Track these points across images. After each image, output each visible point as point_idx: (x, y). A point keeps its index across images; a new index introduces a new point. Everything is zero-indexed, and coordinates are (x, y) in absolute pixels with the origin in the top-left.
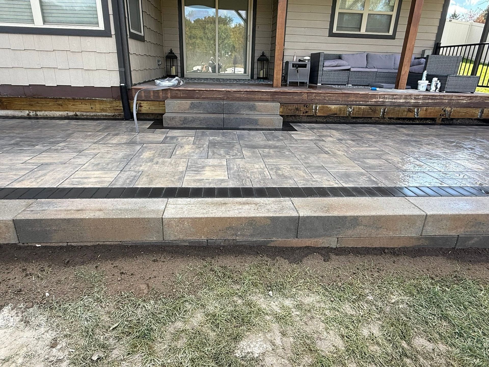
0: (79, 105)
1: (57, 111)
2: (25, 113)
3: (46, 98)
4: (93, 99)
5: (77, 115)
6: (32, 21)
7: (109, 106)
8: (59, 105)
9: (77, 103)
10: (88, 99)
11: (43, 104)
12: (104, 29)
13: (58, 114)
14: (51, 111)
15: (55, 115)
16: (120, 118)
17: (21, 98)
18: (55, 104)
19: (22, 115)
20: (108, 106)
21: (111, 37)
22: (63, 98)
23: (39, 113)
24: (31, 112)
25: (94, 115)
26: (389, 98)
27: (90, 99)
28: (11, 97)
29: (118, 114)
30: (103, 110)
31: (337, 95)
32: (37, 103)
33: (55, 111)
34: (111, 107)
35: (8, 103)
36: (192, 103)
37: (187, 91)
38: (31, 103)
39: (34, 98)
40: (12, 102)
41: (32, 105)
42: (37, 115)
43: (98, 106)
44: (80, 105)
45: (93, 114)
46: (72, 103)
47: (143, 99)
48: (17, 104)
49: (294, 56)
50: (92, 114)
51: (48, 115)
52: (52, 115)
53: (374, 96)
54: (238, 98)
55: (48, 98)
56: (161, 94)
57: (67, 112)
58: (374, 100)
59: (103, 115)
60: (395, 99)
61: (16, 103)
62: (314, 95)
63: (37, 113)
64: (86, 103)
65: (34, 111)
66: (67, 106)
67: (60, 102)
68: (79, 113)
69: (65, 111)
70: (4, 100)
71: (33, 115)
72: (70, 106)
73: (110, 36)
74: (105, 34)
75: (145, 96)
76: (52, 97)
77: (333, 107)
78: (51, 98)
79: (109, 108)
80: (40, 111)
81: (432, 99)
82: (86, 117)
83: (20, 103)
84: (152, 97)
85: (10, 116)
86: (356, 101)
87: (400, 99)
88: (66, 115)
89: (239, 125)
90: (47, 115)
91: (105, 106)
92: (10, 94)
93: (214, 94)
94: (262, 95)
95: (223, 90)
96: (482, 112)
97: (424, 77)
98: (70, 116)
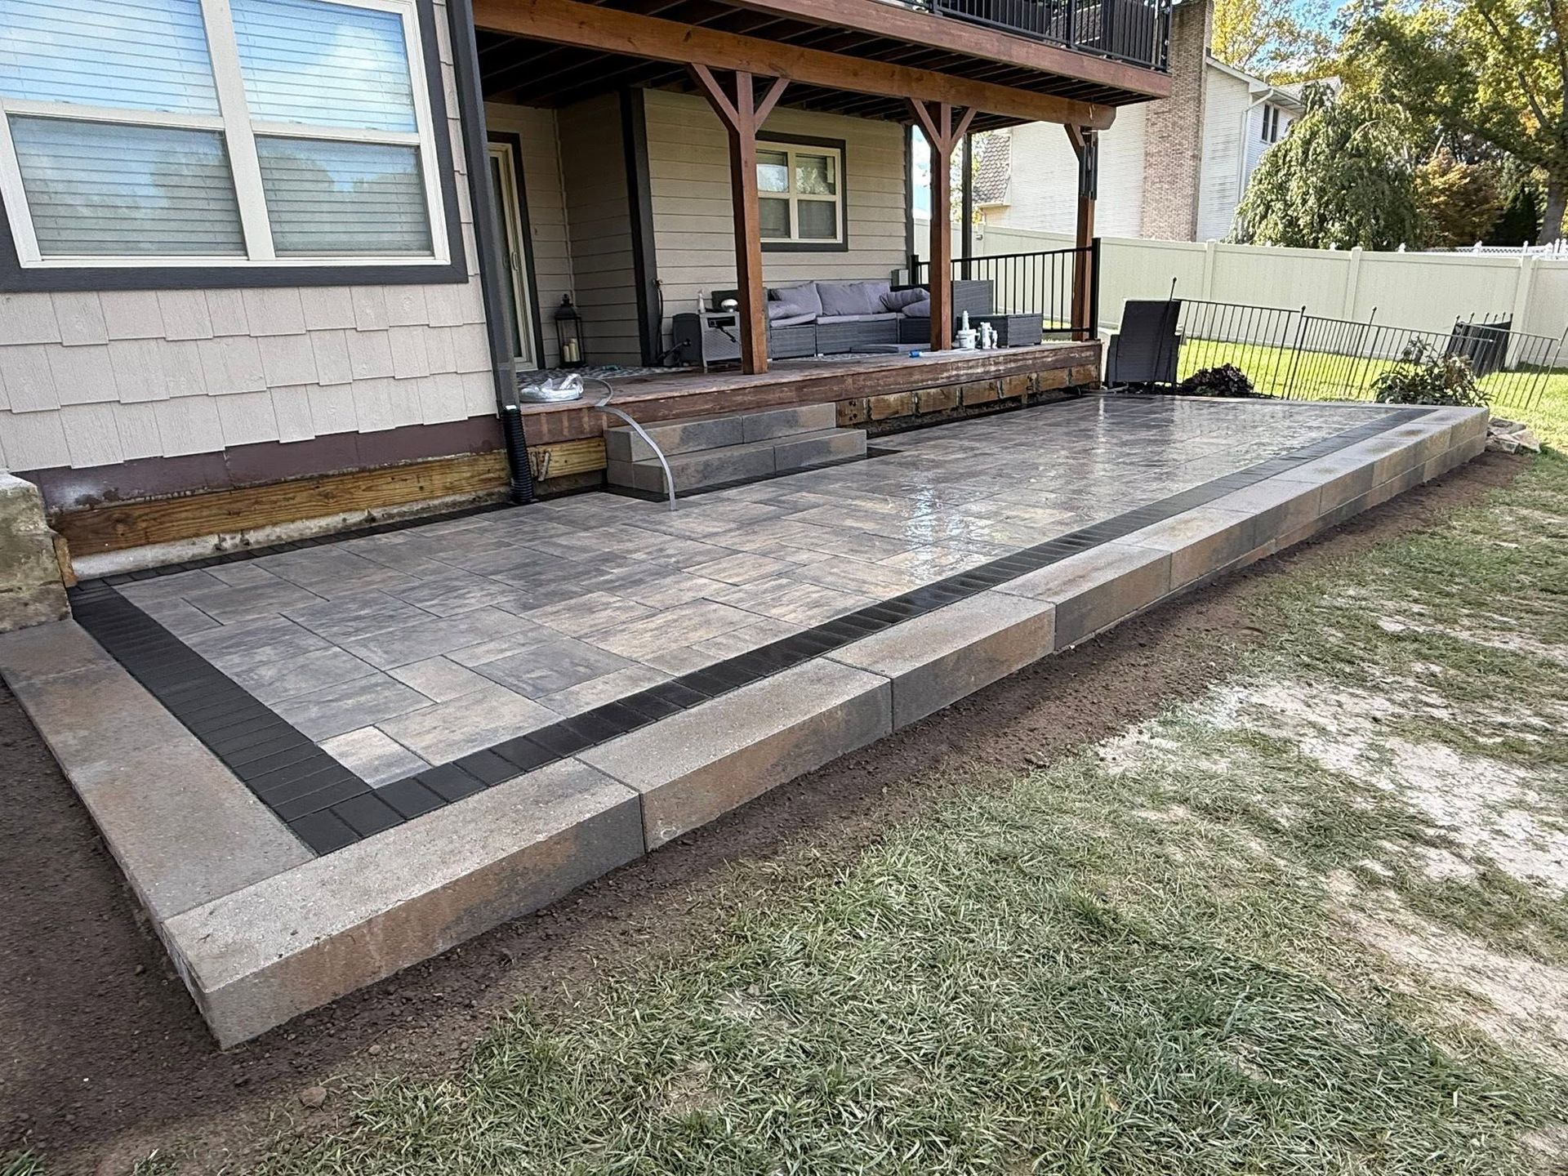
0: (384, 487)
1: (314, 517)
2: (206, 545)
3: (277, 483)
4: (420, 460)
5: (373, 520)
6: (242, 247)
7: (469, 474)
8: (326, 496)
9: (382, 481)
10: (405, 465)
11: (275, 502)
12: (448, 262)
13: (314, 526)
14: (293, 521)
15: (308, 533)
16: (489, 503)
17: (192, 496)
18: (312, 495)
19: (193, 556)
20: (465, 475)
21: (467, 282)
22: (331, 473)
23: (252, 537)
24: (228, 537)
25: (422, 509)
26: (964, 368)
27: (411, 465)
28: (156, 500)
29: (485, 492)
30: (450, 489)
31: (894, 373)
32: (257, 503)
33: (307, 518)
34: (472, 477)
35: (155, 519)
36: (685, 428)
37: (642, 404)
38: (234, 506)
39: (240, 488)
40: (169, 514)
41: (238, 514)
42: (248, 544)
43: (438, 480)
44: (389, 487)
45: (420, 506)
46: (363, 485)
47: (546, 439)
48: (187, 519)
49: (698, 300)
50: (416, 507)
51: (284, 537)
52: (296, 536)
53: (944, 367)
54: (741, 404)
55: (286, 482)
56: (586, 419)
57: (342, 516)
58: (945, 375)
59: (447, 505)
60: (971, 368)
61: (184, 515)
62: (862, 377)
63: (247, 537)
64: (404, 477)
65: (236, 532)
66: (348, 496)
67: (329, 488)
68: (379, 510)
69: (337, 513)
70: (137, 513)
71: (236, 546)
72: (359, 494)
73: (464, 279)
74: (453, 274)
75: (549, 431)
76: (299, 477)
77: (892, 398)
78: (293, 481)
79: (467, 478)
80: (256, 528)
81: (1015, 361)
82: (399, 519)
83: (197, 514)
84: (566, 432)
85: (151, 566)
86: (922, 381)
87: (977, 366)
88: (340, 526)
89: (802, 462)
90: (279, 538)
91: (457, 476)
92: (152, 490)
93: (695, 403)
94: (782, 392)
95: (714, 389)
96: (1070, 374)
97: (966, 324)
98: (355, 524)
